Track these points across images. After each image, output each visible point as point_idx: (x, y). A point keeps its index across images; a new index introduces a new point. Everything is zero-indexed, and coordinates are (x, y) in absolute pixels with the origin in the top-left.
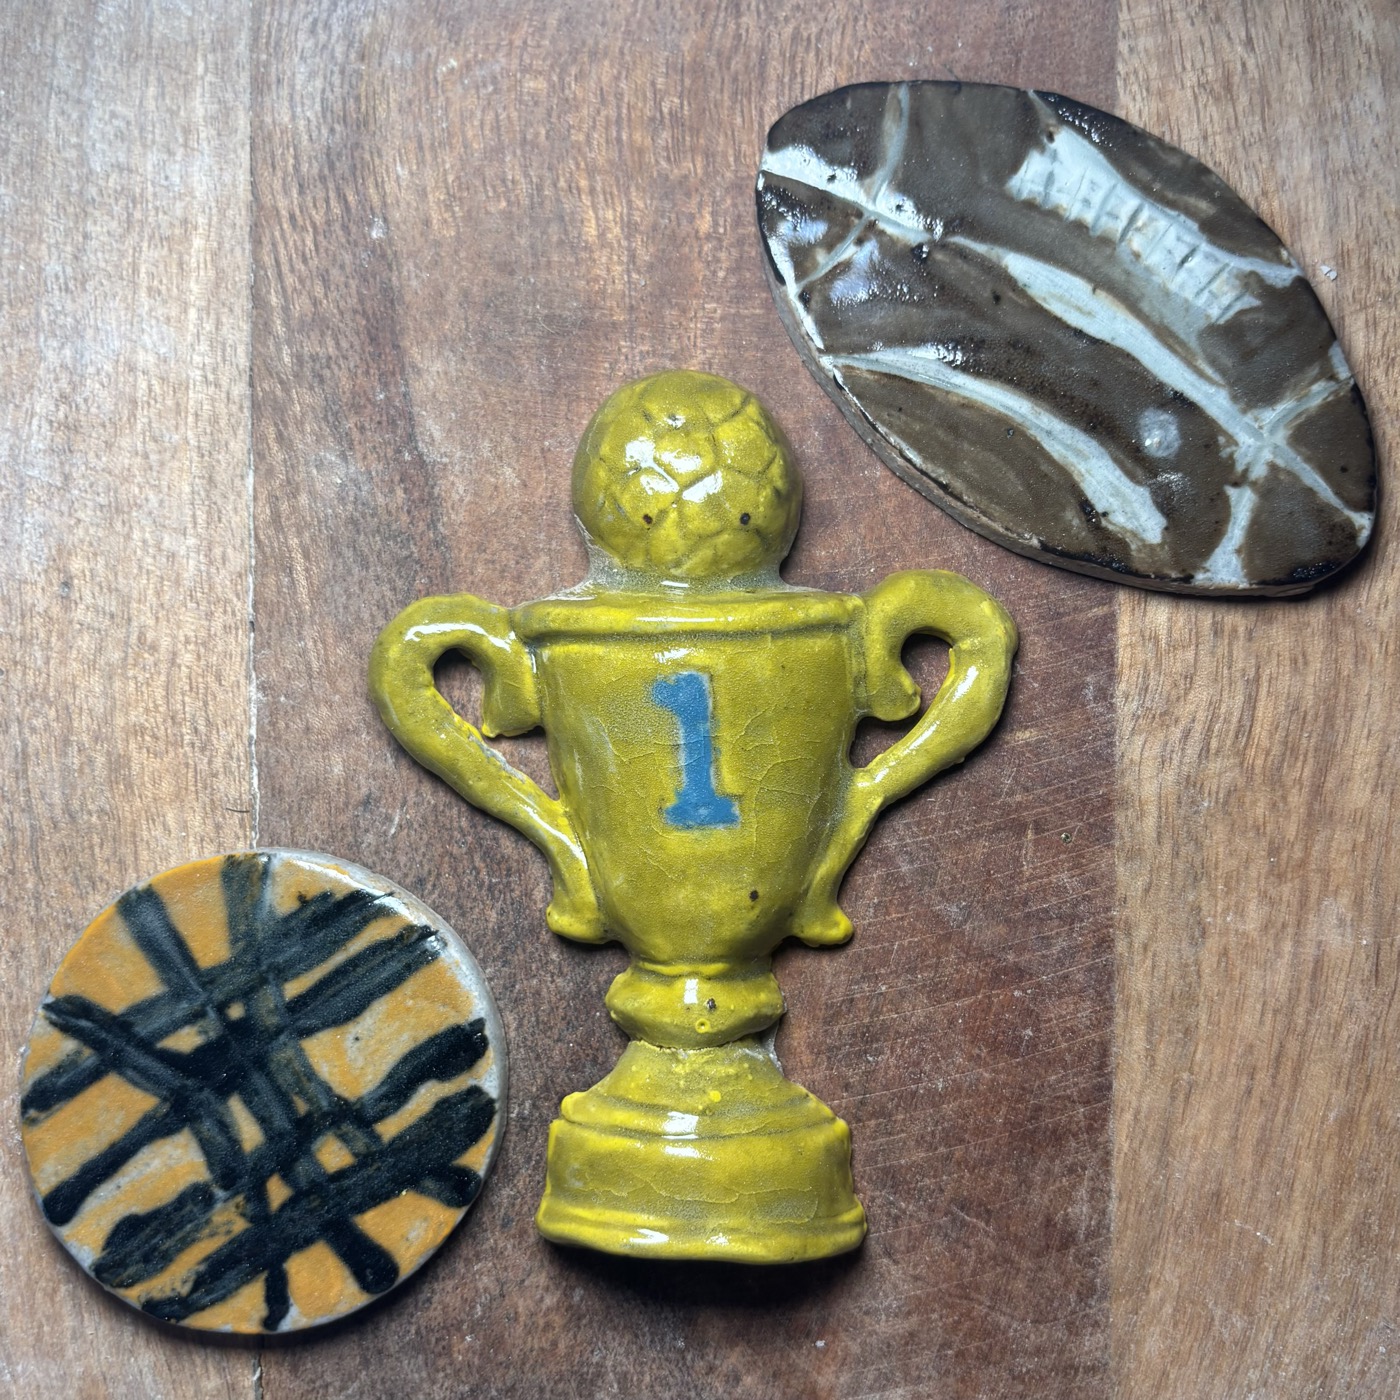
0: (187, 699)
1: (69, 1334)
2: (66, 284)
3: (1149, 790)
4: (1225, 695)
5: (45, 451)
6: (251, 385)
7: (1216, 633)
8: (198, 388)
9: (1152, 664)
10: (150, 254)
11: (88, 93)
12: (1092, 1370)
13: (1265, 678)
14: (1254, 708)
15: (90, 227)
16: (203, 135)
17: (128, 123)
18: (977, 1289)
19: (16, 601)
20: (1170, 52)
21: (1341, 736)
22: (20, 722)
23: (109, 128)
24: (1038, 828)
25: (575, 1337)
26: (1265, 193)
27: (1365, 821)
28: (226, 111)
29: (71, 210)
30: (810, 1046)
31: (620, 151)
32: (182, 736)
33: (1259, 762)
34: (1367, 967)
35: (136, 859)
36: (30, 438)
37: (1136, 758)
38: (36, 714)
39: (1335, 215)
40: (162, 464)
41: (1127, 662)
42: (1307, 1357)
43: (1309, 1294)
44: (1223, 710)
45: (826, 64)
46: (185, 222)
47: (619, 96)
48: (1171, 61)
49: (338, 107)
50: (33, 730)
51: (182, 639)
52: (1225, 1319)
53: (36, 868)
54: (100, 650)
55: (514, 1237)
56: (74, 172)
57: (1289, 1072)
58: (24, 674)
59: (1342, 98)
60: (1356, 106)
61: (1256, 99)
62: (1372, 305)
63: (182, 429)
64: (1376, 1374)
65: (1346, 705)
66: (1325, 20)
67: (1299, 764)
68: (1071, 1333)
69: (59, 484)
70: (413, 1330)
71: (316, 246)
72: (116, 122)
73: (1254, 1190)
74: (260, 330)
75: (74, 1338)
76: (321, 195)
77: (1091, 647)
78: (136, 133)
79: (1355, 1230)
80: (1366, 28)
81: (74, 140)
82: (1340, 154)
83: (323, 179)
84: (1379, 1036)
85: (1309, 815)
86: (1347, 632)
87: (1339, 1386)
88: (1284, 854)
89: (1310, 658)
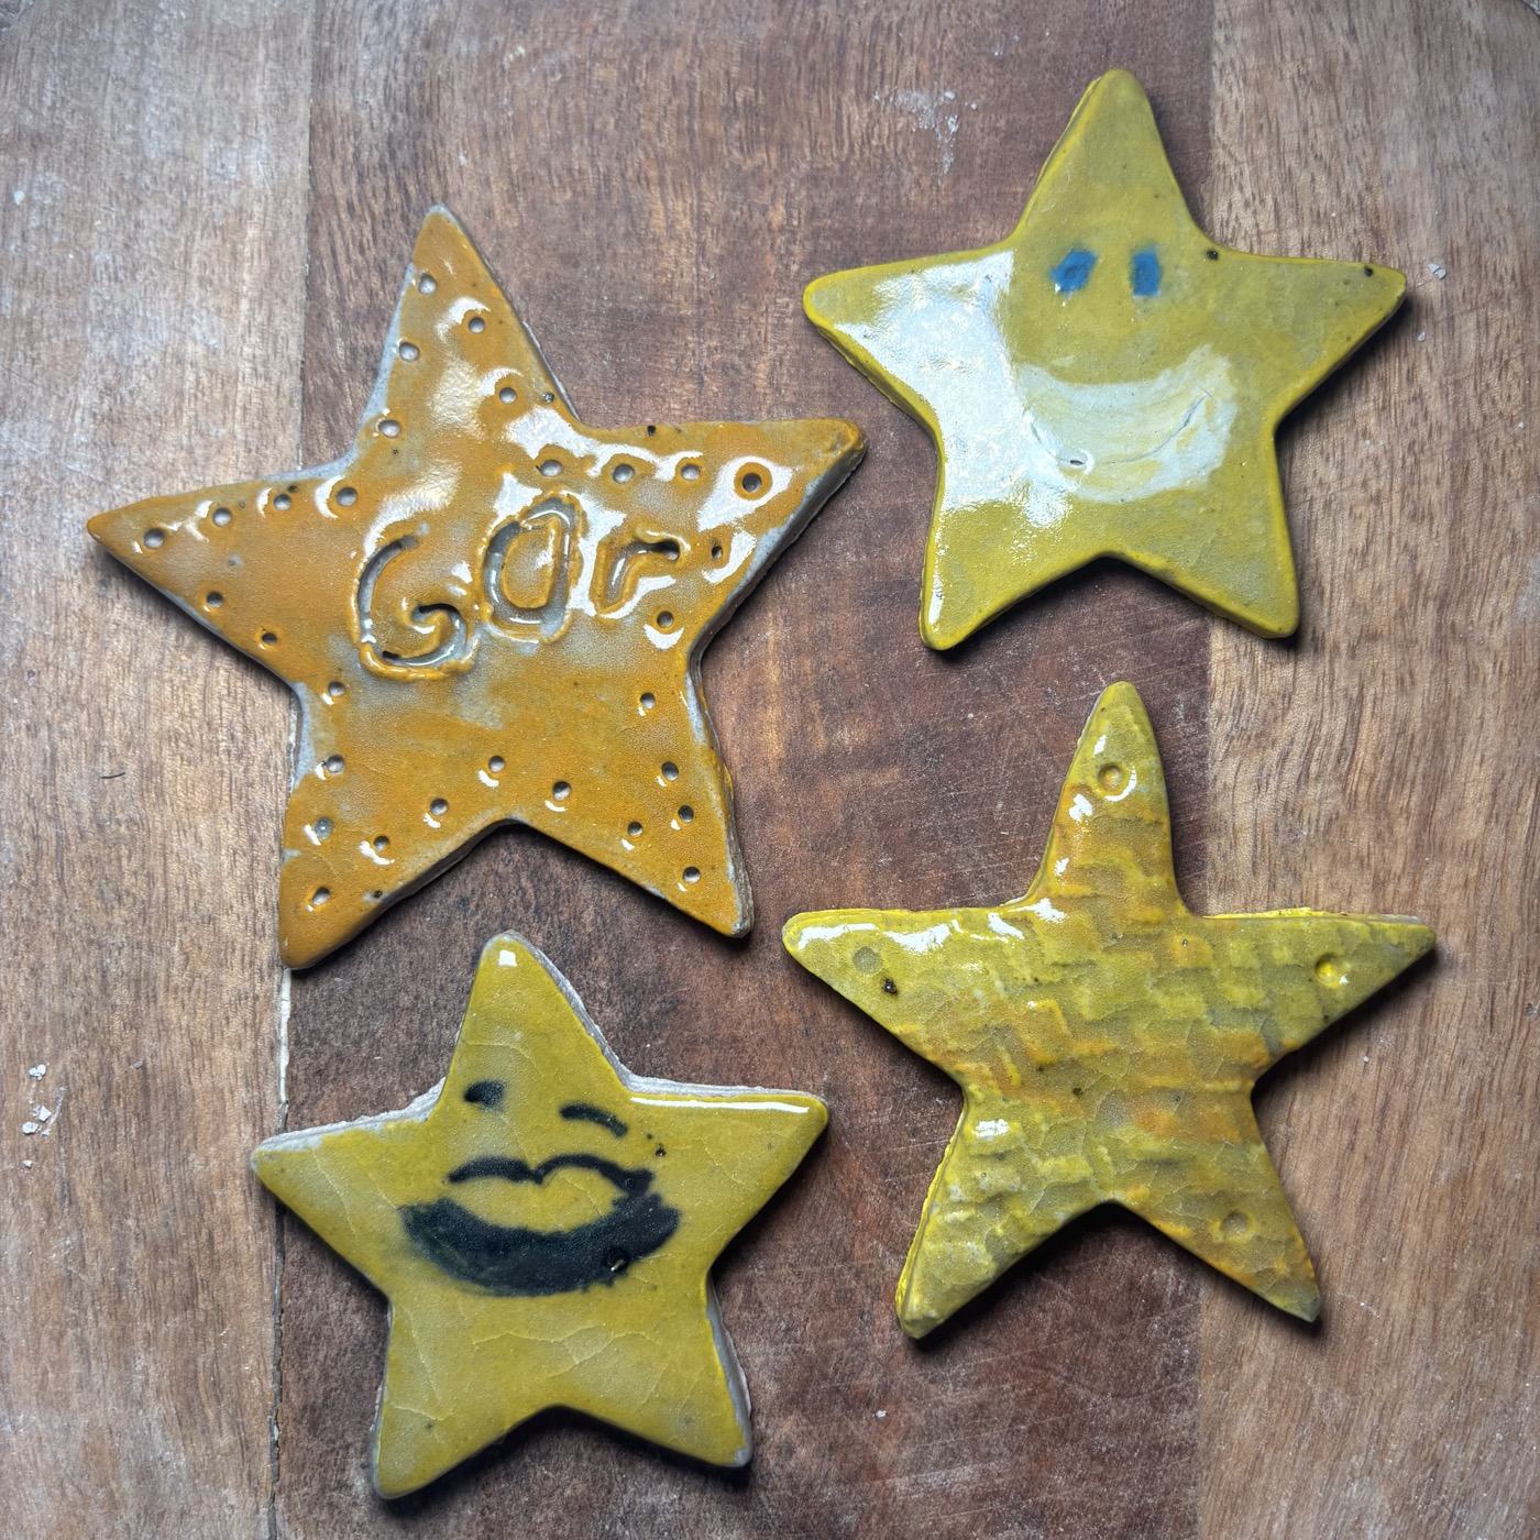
0: (224, 704)
1: (74, 1382)
2: (116, 273)
3: (1244, 816)
4: (1326, 716)
5: (87, 445)
6: (303, 378)
7: (1316, 649)
8: (247, 381)
9: (1247, 682)
10: (203, 244)
11: (146, 80)
12: (1179, 1451)
13: (1369, 698)
14: (1358, 730)
15: (142, 215)
16: (261, 123)
17: (186, 111)
18: (1054, 1357)
19: (51, 600)
20: (1269, 42)
21: (1452, 761)
22: (49, 726)
23: (165, 115)
26: (1368, 188)
27: (1478, 854)
28: (287, 98)
29: (123, 198)
30: (875, 1086)
31: (692, 141)
32: (218, 742)
33: (1363, 788)
34: (1481, 1013)
35: (165, 872)
36: (72, 430)
37: (1230, 781)
38: (67, 717)
39: (1443, 211)
40: (207, 459)
41: (1220, 679)
42: (1416, 1444)
43: (1418, 1372)
44: (1324, 730)
45: (907, 53)
46: (240, 210)
47: (691, 86)
48: (1270, 51)
49: (401, 95)
50: (63, 735)
52: (1326, 1397)
53: (61, 880)
54: (135, 652)
56: (128, 160)
57: (1396, 1125)
58: (56, 676)
59: (1451, 89)
60: (1466, 98)
61: (1360, 90)
62: (1484, 306)
63: (229, 423)
64: (1492, 1464)
65: (1457, 729)
66: (1432, 10)
67: (1406, 791)
68: (1155, 1409)
69: (101, 479)
71: (374, 236)
72: (173, 110)
73: (1358, 1254)
74: (314, 323)
75: (80, 1386)
76: (381, 184)
77: (1182, 663)
78: (193, 120)
79: (1468, 1302)
80: (1475, 19)
81: (129, 127)
82: (1449, 149)
83: (383, 168)
84: (1495, 1088)
85: (1417, 847)
86: (1457, 651)
87: (1451, 1477)
88: (1390, 888)
89: (1418, 678)
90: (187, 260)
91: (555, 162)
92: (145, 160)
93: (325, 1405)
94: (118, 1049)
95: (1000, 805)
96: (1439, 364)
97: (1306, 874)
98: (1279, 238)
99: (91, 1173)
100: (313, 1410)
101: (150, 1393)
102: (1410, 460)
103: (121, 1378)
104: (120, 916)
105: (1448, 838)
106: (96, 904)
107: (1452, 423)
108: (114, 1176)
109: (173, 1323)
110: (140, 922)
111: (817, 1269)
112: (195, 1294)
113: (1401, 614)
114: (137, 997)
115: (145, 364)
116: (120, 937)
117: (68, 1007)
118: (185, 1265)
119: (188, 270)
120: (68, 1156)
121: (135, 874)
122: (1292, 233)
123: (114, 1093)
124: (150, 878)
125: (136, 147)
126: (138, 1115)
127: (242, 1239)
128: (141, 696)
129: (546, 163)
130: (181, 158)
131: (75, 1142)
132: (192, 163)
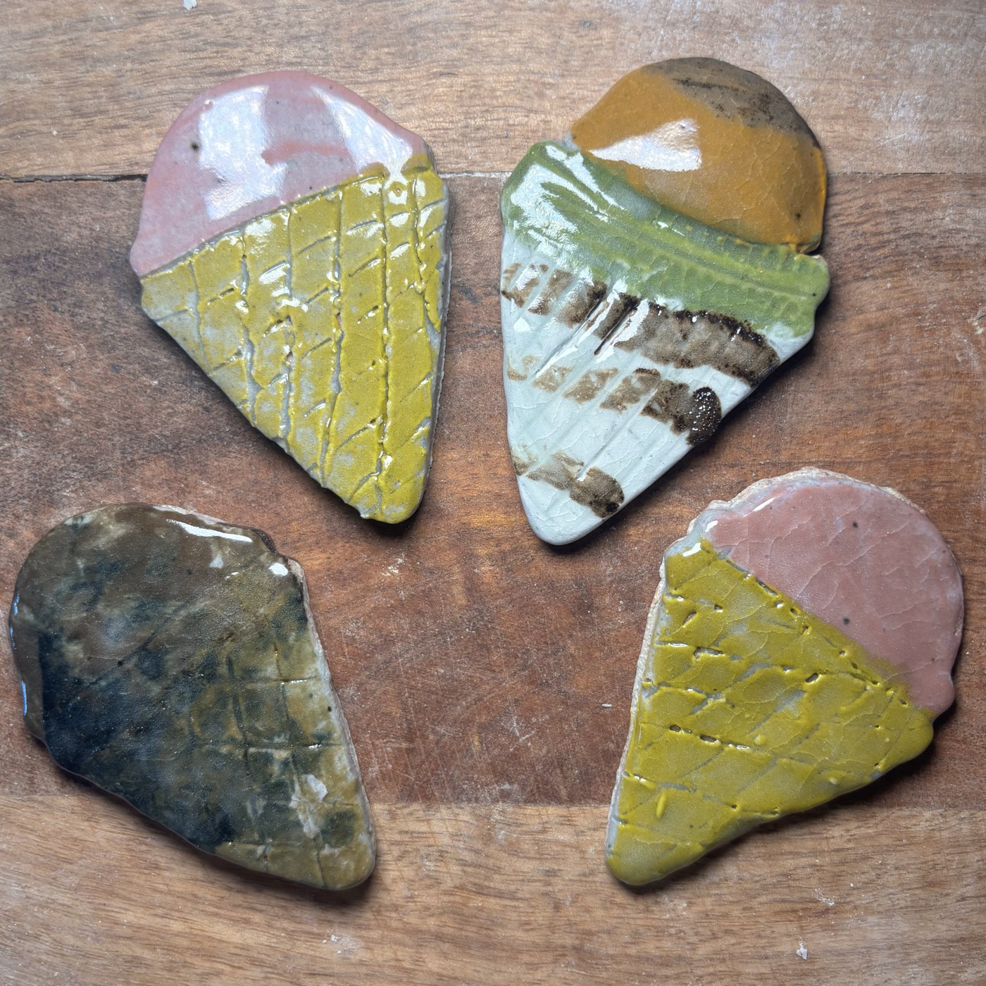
0: (501, 123)
1: (15, 28)
2: (825, 24)
3: (438, 826)
4: (506, 877)
5: (694, 7)
7: (548, 871)
9: (525, 828)
10: (844, 93)
11: (971, 43)
12: (31, 781)
13: (517, 903)
14: (496, 896)
15: (868, 43)
16: (935, 136)
17: (947, 75)
20: (959, 846)
21: (476, 953)
23: (944, 58)
24: (410, 751)
25: (35, 419)
26: (855, 908)
27: (417, 968)
28: (953, 154)
29: (882, 28)
31: (907, 456)
32: (475, 118)
33: (458, 899)
34: (317, 969)
35: (381, 81)
39: (840, 954)
41: (528, 812)
42: (48, 925)
43: (92, 927)
44: (494, 876)
46: (869, 120)
47: (948, 454)
48: (953, 847)
49: (952, 241)
51: (549, 118)
52: (72, 872)
54: (540, 52)
55: (106, 374)
56: (911, 31)
59: (920, 959)
60: (914, 969)
61: (923, 903)
62: (775, 978)
64: (39, 969)
65: (497, 957)
66: (976, 949)
67: (456, 925)
69: (668, 18)
70: (34, 297)
71: (847, 224)
72: (948, 66)
73: (161, 892)
75: (13, 33)
76: (885, 228)
77: (538, 788)
78: (940, 81)
79: (137, 958)
80: (969, 975)
81: (936, 31)
82: (881, 958)
84: (269, 975)
85: (421, 931)
86: (549, 957)
87: (28, 945)
88: (394, 915)
89: (531, 933)
90: (832, 81)
91: (896, 360)
92: (910, 44)
93: (14, 214)
94: (251, 51)
95: (442, 671)
96: (737, 950)
97: (400, 864)
98: (824, 851)
99: (160, 33)
100: (11, 206)
101: (12, 86)
102: (673, 931)
103: (20, 63)
104: (347, 48)
105: (428, 950)
106: (355, 29)
107: (696, 957)
108: (162, 51)
109: (60, 102)
110: (343, 64)
112: (82, 116)
113: (570, 924)
115: (755, 50)
116: (332, 49)
117: (280, 10)
118: (102, 108)
119: (825, 82)
120: (173, 16)
121: (378, 59)
122: (827, 859)
123: (220, 49)
124: (375, 70)
125: (921, 37)
126: (205, 68)
127: (123, 150)
128: (507, 58)
129: (896, 351)
130: (911, 73)
131: (184, 20)
132: (907, 81)
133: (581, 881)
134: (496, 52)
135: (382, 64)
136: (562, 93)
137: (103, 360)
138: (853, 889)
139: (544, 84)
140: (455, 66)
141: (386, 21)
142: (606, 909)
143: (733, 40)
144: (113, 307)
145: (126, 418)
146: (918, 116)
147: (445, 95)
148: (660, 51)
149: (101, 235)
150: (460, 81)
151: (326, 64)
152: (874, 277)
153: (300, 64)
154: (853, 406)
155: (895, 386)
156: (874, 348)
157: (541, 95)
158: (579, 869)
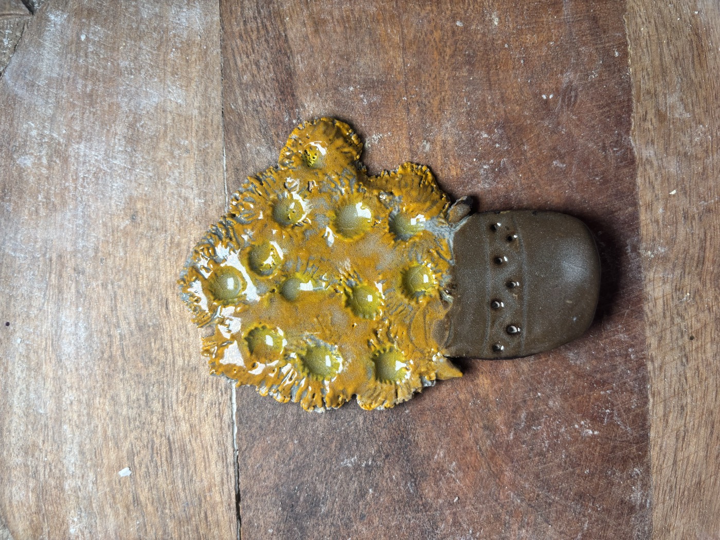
90: (165, 64)
91: (336, 13)
92: (142, 19)
94: (156, 432)
97: (686, 317)
98: (658, 38)
99: (146, 490)
104: (152, 369)
106: (140, 365)
108: (158, 490)
110: (162, 372)
111: (484, 506)
114: (163, 406)
115: (148, 113)
116: (153, 379)
117: (130, 413)
118: (195, 529)
119: (166, 68)
120: (135, 483)
121: (158, 349)
122: (663, 35)
123: (155, 452)
124: (165, 350)
125: (137, 12)
126: (167, 461)
127: (220, 514)
128: (156, 267)
129: (331, 13)
130: (159, 16)
131: (138, 475)
132: (164, 19)
133: (690, 196)
134: (152, 275)
135: (162, 346)
136: (177, 231)
137: (357, 526)
138: (681, 18)
139: (171, 243)
140: (162, 300)
141: (135, 345)
142: (707, 177)
143: (142, 126)
144: (322, 519)
145: (395, 510)
146: (185, 10)
147: (180, 305)
148: (149, 171)
149: (275, 528)
150: (170, 297)
151: (163, 382)
152: (285, 30)
153: (163, 400)
154: (367, 38)
155: (353, 14)
156: (330, 27)
157: (179, 245)
158: (682, 197)
